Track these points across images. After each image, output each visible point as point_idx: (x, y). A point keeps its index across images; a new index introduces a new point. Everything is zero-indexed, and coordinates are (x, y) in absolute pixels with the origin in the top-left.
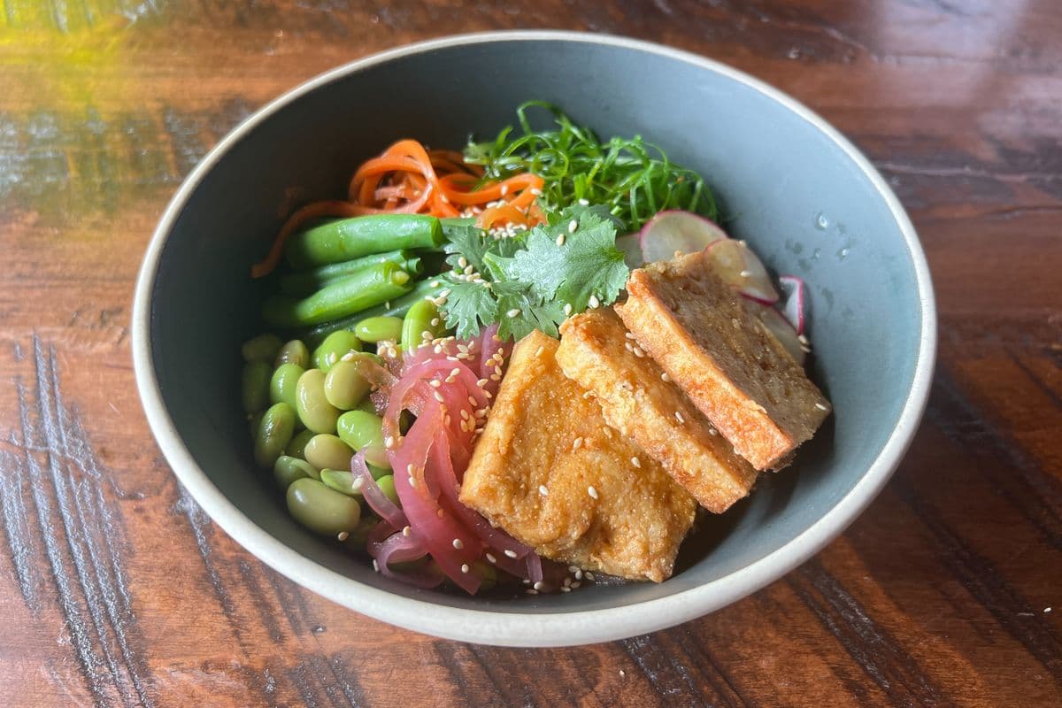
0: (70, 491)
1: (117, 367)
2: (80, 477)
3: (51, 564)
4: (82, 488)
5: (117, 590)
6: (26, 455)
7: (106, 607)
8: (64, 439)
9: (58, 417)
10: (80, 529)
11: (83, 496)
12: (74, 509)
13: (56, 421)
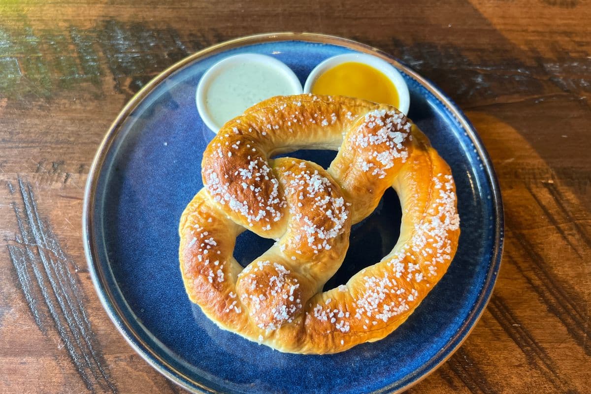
0: (52, 268)
1: (67, 197)
2: (56, 260)
3: (48, 308)
4: (58, 267)
5: (84, 321)
6: (26, 248)
7: (80, 329)
8: (44, 238)
9: (39, 226)
10: (60, 288)
11: (59, 271)
12: (55, 278)
13: (38, 228)
